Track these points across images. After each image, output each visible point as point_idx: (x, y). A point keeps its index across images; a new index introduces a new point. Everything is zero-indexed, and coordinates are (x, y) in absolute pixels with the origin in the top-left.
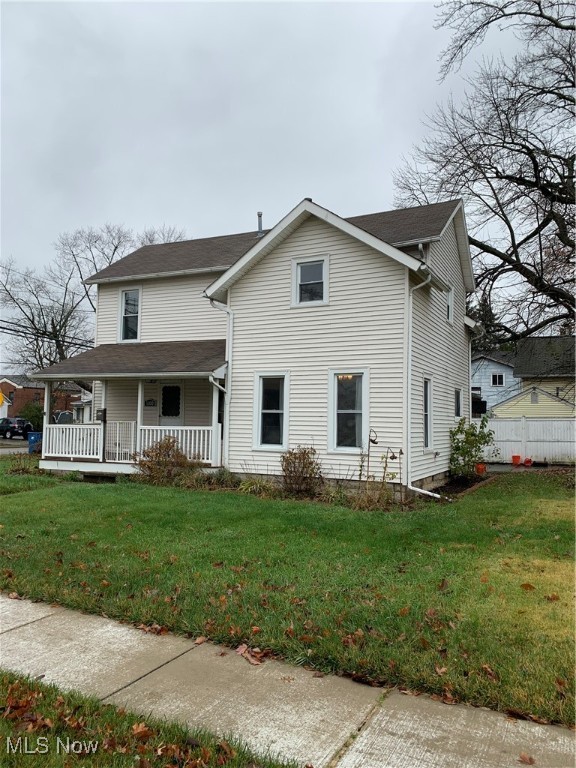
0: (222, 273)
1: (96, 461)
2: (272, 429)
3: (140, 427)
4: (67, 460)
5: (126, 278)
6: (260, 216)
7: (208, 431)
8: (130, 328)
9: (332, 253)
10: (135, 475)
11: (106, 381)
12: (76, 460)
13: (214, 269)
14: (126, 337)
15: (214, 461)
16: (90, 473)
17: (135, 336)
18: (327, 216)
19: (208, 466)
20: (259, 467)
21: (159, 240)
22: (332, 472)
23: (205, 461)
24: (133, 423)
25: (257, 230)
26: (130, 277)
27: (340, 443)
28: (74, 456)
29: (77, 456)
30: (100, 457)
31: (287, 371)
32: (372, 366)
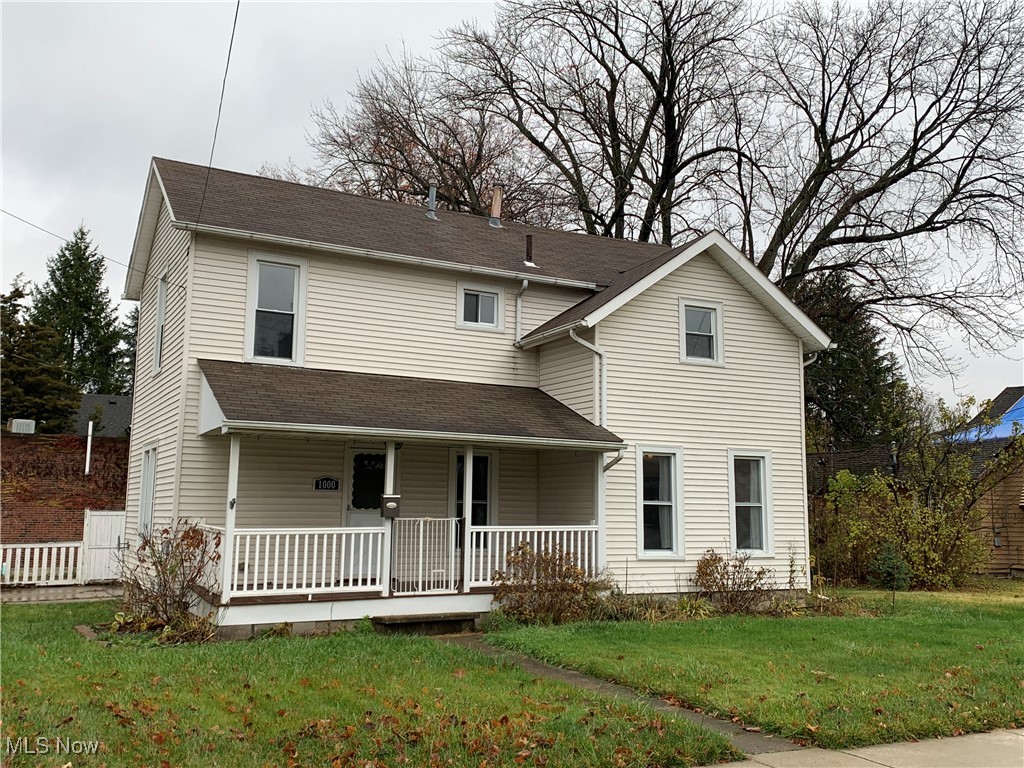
1: (376, 596)
2: (656, 529)
4: (299, 600)
9: (725, 302)
17: (288, 354)
18: (739, 258)
30: (383, 587)
31: (679, 447)
32: (774, 450)
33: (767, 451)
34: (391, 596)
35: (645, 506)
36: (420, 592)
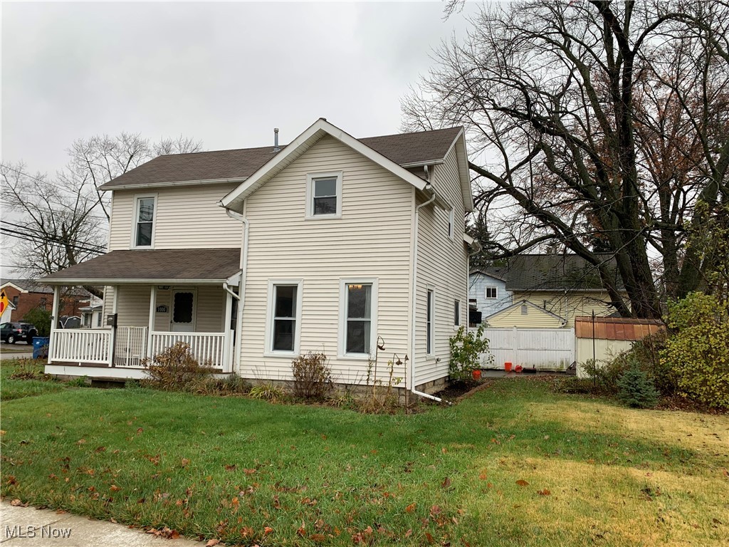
0: (239, 184)
1: (105, 366)
2: (283, 336)
3: (151, 332)
4: (76, 364)
5: (142, 185)
6: (276, 132)
7: (221, 337)
8: (144, 235)
9: (345, 170)
10: (145, 381)
11: (118, 287)
12: (84, 365)
13: (231, 180)
14: (139, 243)
15: (225, 367)
16: (98, 378)
17: (149, 243)
18: (340, 136)
19: (219, 371)
20: (271, 373)
21: (175, 151)
22: (341, 377)
23: (217, 367)
24: (145, 328)
25: (274, 145)
26: (146, 185)
27: (349, 350)
28: (82, 361)
29: (85, 361)
30: (109, 362)
31: (301, 280)
32: (381, 277)
33: (375, 278)
34: (113, 366)
35: (275, 320)
36: (127, 366)
